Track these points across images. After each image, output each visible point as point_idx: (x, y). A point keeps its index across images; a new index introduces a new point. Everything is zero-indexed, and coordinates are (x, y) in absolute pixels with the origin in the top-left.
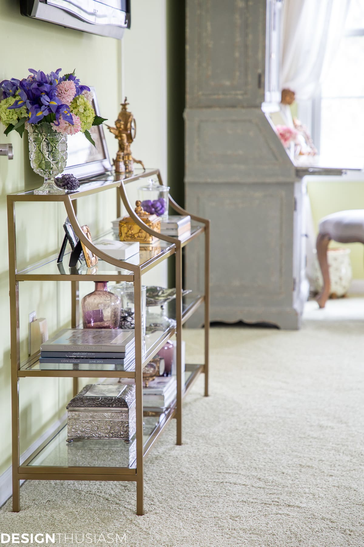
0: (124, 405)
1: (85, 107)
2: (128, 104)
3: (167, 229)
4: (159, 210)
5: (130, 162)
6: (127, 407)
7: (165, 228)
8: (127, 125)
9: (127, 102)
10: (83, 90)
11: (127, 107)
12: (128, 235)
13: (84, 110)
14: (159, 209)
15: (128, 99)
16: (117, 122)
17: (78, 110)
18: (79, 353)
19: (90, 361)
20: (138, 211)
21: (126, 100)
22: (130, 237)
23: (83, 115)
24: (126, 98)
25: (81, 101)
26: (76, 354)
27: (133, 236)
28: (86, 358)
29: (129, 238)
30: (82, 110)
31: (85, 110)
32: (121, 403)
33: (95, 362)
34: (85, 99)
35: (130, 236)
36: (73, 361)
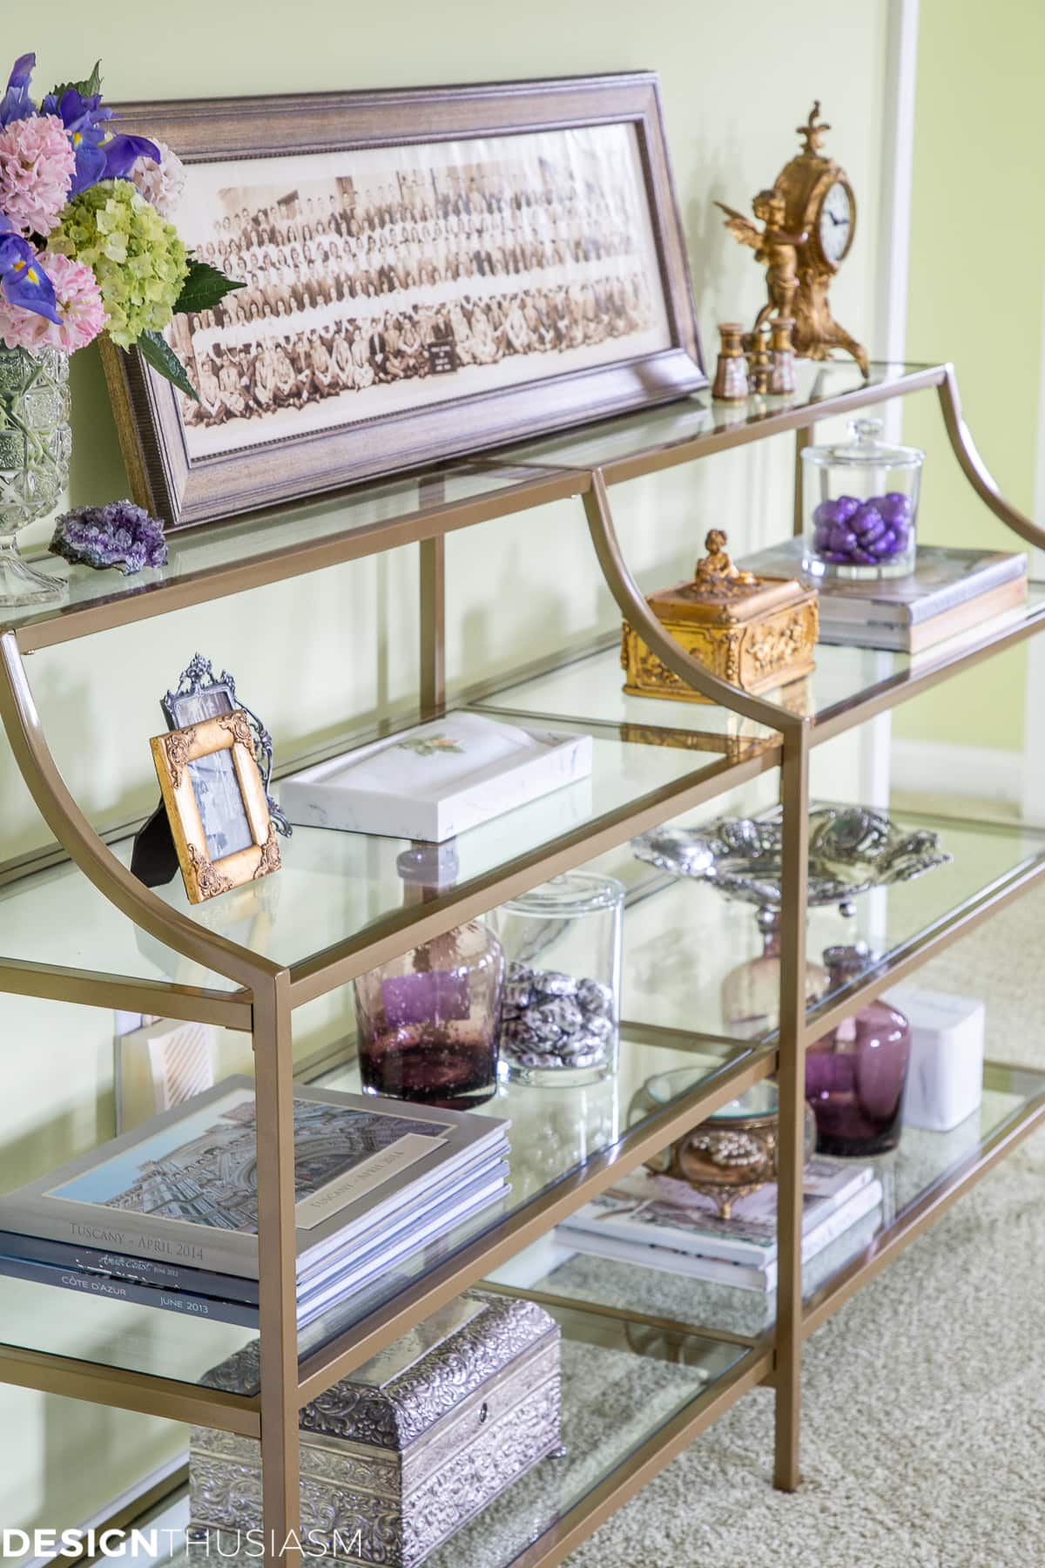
0: (384, 1434)
1: (131, 237)
2: (826, 127)
3: (871, 624)
4: (874, 542)
5: (778, 356)
6: (395, 1447)
7: (863, 621)
8: (804, 208)
9: (817, 122)
10: (135, 155)
11: (821, 138)
12: (649, 667)
13: (129, 249)
14: (871, 536)
15: (822, 109)
16: (761, 200)
17: (102, 254)
18: (122, 1260)
19: (163, 1300)
20: (707, 573)
21: (815, 114)
22: (656, 676)
23: (121, 273)
24: (817, 104)
25: (113, 216)
26: (111, 1260)
27: (666, 674)
28: (152, 1286)
29: (654, 679)
30: (115, 250)
31: (132, 252)
32: (377, 1423)
33: (179, 1304)
34: (138, 201)
35: (658, 670)
36: (103, 1288)
